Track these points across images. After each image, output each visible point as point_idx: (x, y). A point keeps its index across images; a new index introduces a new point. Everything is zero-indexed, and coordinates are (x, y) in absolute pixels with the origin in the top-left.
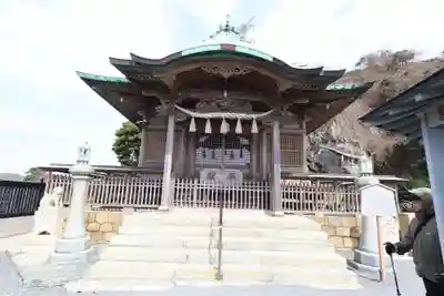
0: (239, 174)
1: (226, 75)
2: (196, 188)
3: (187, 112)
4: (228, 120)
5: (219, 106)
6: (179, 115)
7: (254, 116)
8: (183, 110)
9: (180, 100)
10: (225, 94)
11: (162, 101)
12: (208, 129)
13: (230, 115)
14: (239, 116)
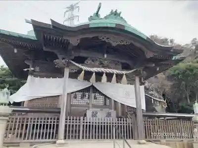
0: (114, 114)
1: (114, 44)
2: (82, 124)
3: (80, 66)
4: (107, 74)
5: (101, 64)
6: (73, 67)
7: (124, 72)
8: (77, 64)
9: (73, 58)
10: (105, 56)
14: (115, 71)
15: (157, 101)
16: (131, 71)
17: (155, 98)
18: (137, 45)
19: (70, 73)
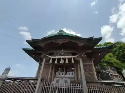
1: (61, 43)
3: (50, 57)
4: (63, 59)
5: (60, 54)
6: (47, 58)
7: (73, 57)
8: (48, 56)
9: (48, 53)
11: (42, 54)
12: (56, 62)
13: (64, 57)
14: (67, 57)
15: (113, 75)
16: (76, 56)
17: (111, 74)
18: (73, 41)
19: (45, 60)
